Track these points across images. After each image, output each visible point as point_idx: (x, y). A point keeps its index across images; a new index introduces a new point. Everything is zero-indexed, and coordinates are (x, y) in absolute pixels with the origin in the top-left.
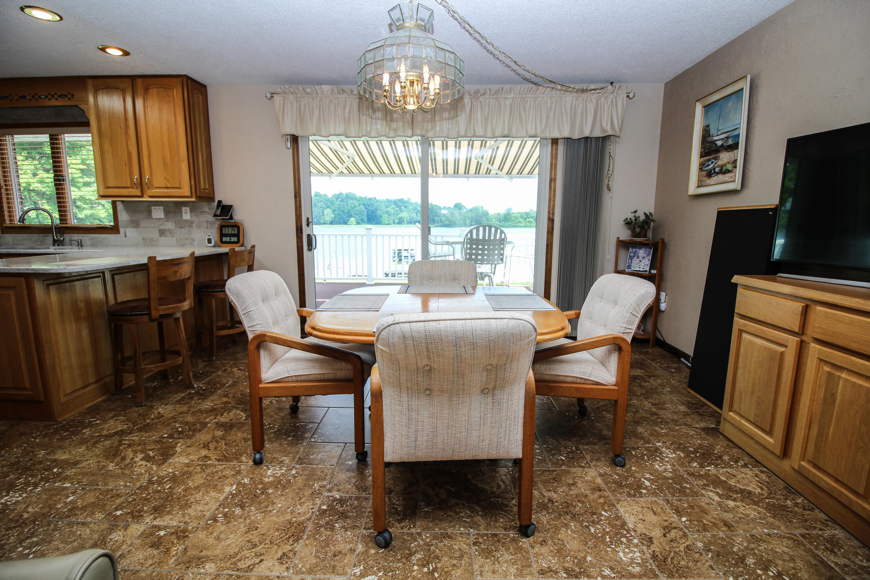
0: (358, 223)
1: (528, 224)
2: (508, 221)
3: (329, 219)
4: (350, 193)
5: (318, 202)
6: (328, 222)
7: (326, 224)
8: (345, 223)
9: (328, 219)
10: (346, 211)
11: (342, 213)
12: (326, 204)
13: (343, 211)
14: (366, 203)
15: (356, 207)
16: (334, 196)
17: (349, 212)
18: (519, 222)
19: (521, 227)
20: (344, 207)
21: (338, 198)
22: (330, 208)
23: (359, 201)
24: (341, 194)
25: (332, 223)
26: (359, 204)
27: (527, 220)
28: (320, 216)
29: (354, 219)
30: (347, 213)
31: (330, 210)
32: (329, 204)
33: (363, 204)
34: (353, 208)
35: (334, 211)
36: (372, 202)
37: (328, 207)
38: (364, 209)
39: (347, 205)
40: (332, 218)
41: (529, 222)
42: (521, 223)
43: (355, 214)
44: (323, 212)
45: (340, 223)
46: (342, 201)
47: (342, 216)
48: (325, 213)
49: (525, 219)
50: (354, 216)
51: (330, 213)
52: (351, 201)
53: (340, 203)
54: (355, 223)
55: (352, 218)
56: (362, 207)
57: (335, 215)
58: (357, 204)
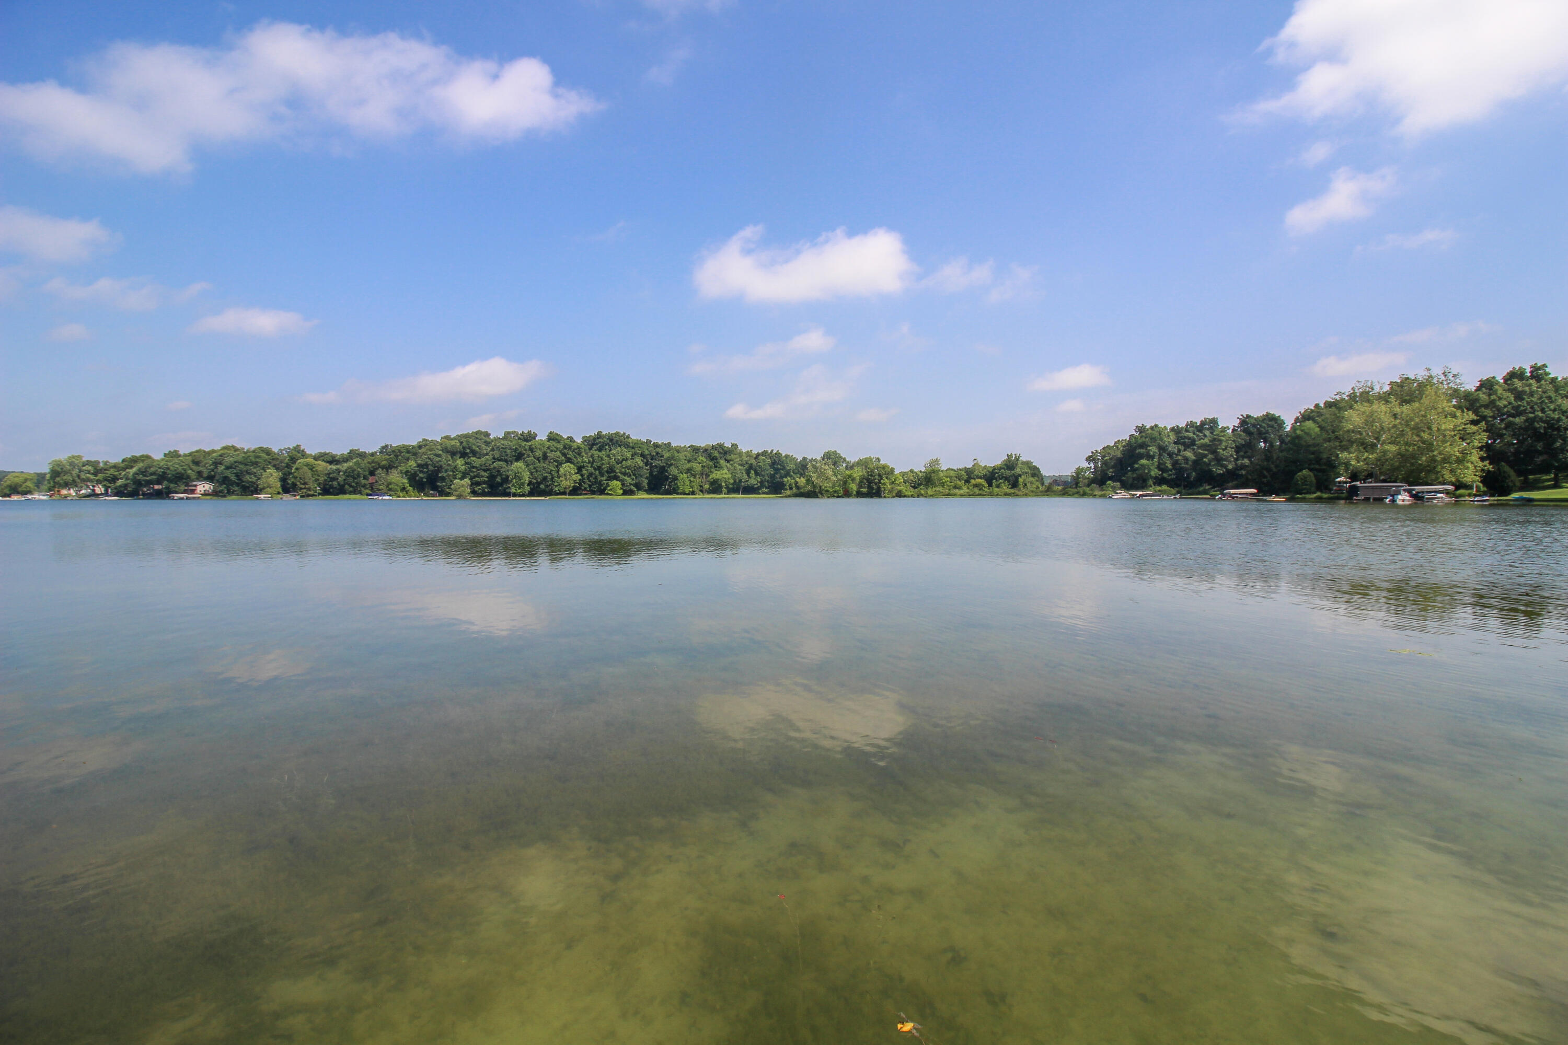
0: (625, 493)
1: (977, 491)
2: (934, 485)
3: (569, 483)
4: (617, 434)
5: (552, 451)
6: (568, 491)
7: (564, 493)
8: (602, 492)
9: (566, 483)
10: (605, 467)
11: (597, 472)
12: (564, 455)
13: (599, 468)
14: (647, 452)
15: (627, 460)
16: (585, 439)
17: (611, 470)
18: (955, 487)
19: (962, 495)
20: (602, 459)
21: (593, 444)
22: (571, 463)
23: (633, 448)
24: (599, 435)
25: (575, 491)
26: (632, 456)
27: (973, 481)
28: (553, 478)
29: (619, 483)
30: (607, 472)
31: (572, 466)
32: (570, 455)
33: (642, 455)
34: (619, 462)
35: (580, 469)
36: (660, 450)
37: (569, 460)
38: (641, 464)
39: (608, 456)
40: (575, 482)
41: (976, 486)
42: (960, 488)
43: (625, 474)
44: (558, 470)
45: (593, 492)
46: (600, 450)
47: (596, 478)
48: (562, 471)
49: (967, 481)
50: (622, 477)
51: (573, 472)
52: (619, 449)
53: (596, 453)
54: (621, 491)
55: (615, 482)
56: (639, 461)
57: (582, 475)
58: (629, 455)
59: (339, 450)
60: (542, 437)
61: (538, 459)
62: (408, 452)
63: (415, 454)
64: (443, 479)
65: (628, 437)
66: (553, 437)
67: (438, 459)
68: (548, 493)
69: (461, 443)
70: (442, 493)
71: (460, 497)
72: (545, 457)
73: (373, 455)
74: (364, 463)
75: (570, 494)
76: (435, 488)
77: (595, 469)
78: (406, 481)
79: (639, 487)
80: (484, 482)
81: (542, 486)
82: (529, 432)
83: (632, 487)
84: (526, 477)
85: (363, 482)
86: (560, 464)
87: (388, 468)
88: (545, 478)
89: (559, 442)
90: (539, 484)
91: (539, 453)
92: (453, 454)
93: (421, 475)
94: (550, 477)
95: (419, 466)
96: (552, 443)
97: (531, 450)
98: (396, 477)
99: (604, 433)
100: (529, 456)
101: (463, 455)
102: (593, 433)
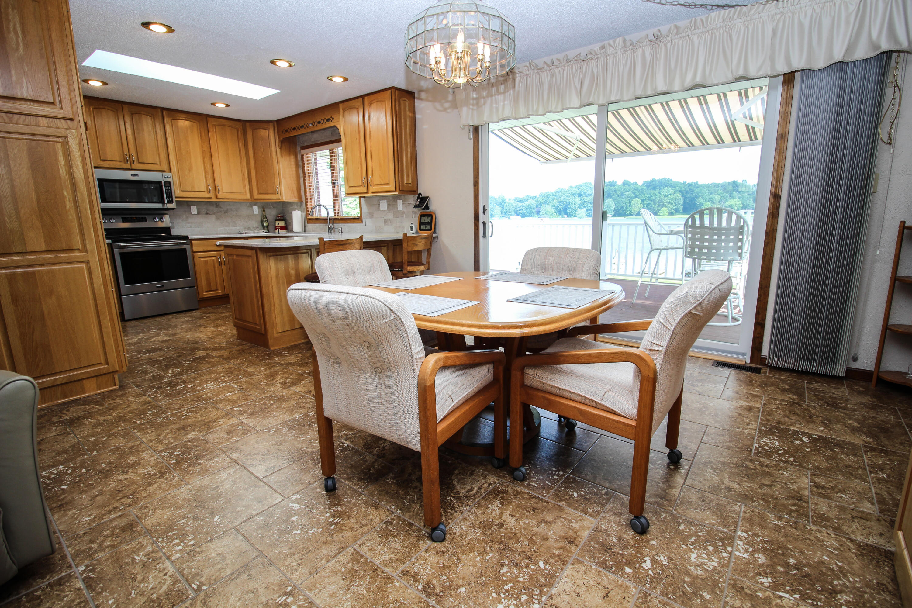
0: (671, 214)
3: (636, 209)
4: (665, 179)
5: (626, 192)
6: (635, 214)
7: (632, 215)
8: (655, 214)
10: (657, 200)
12: (634, 193)
14: (683, 189)
15: (671, 194)
16: (645, 183)
17: (661, 201)
20: (656, 195)
21: (649, 186)
22: (639, 198)
23: (675, 187)
24: (654, 180)
26: (674, 192)
28: (626, 207)
29: (666, 209)
30: (658, 202)
31: (639, 200)
32: (637, 193)
33: (680, 191)
34: (666, 196)
35: (643, 201)
36: (690, 187)
37: (636, 196)
38: (680, 197)
39: (659, 193)
40: (640, 208)
43: (669, 203)
44: (630, 202)
46: (654, 189)
47: (651, 206)
48: (633, 203)
50: (667, 205)
51: (639, 203)
52: (666, 188)
53: (652, 191)
54: (668, 214)
55: (664, 208)
56: (678, 195)
57: (643, 205)
58: (672, 192)
59: (522, 196)
60: (620, 182)
61: (618, 196)
62: (553, 195)
63: (556, 196)
64: (570, 208)
65: (671, 180)
66: (626, 183)
67: (568, 198)
68: (625, 215)
69: (579, 189)
70: (570, 216)
71: (581, 218)
72: (622, 195)
73: (536, 197)
74: (534, 202)
75: (636, 215)
76: (566, 213)
77: (651, 201)
78: (553, 210)
79: (677, 211)
80: (590, 210)
81: (621, 211)
82: (613, 181)
83: (673, 211)
84: (613, 207)
85: (533, 211)
86: (631, 198)
87: (546, 203)
88: (622, 207)
89: (629, 186)
90: (619, 210)
91: (619, 193)
92: (575, 195)
93: (560, 207)
94: (625, 206)
95: (560, 202)
96: (626, 187)
97: (615, 191)
98: (549, 208)
99: (656, 179)
100: (614, 195)
101: (580, 195)
102: (649, 179)
